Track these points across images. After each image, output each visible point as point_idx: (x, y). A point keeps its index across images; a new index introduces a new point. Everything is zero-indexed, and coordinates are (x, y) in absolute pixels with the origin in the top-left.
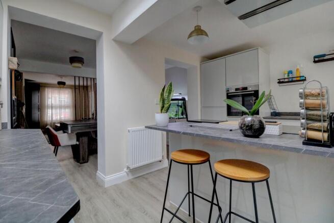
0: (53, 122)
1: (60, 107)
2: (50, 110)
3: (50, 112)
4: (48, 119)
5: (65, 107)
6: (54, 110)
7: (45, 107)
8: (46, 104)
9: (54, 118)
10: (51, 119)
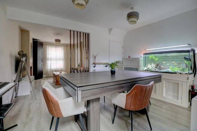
0: (52, 70)
1: (56, 59)
2: (50, 61)
3: (50, 63)
4: (48, 67)
5: (60, 60)
6: (52, 61)
7: (47, 59)
8: (47, 57)
9: (52, 68)
10: (50, 67)
